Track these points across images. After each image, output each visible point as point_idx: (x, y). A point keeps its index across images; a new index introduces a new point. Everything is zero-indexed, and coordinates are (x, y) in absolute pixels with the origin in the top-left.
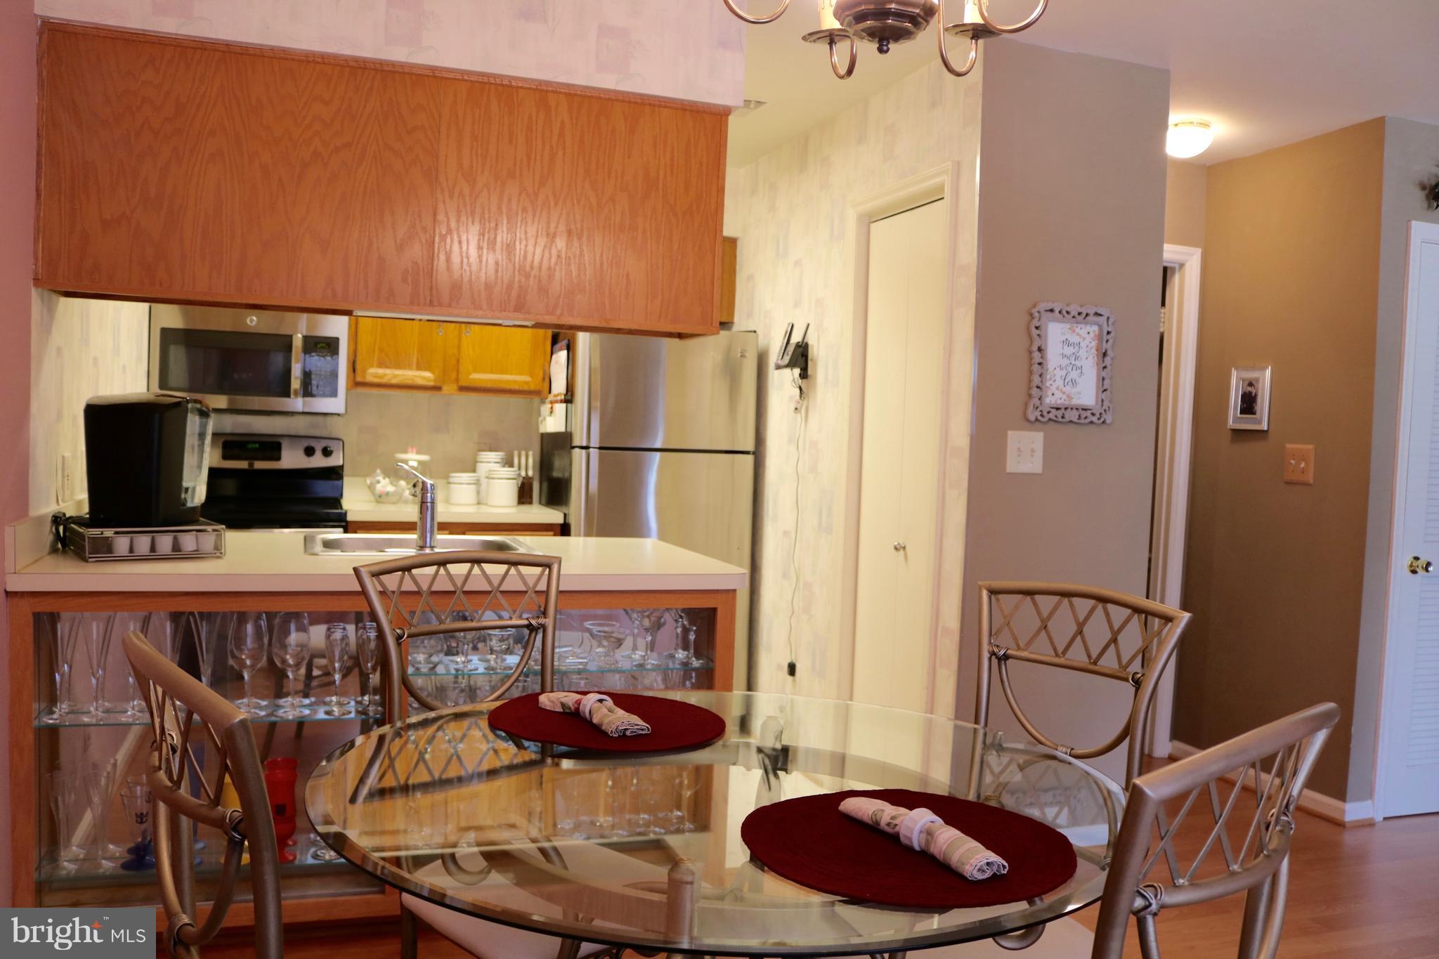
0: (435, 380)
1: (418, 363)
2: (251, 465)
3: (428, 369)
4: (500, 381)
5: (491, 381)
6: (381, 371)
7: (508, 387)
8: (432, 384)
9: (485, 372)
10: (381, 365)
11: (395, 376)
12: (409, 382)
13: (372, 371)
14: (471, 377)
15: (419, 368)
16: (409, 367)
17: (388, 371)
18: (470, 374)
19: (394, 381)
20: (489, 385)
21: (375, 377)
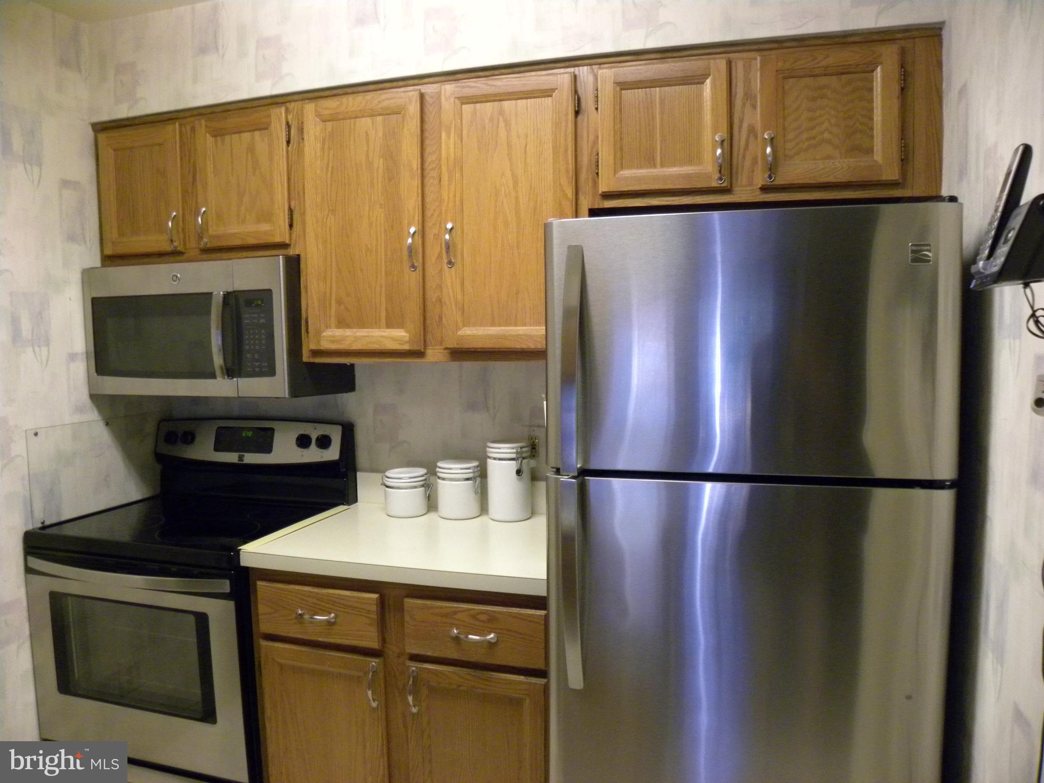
0: (409, 342)
1: (388, 318)
2: (241, 458)
3: (400, 325)
4: (504, 337)
5: (490, 337)
6: (338, 333)
7: (518, 346)
8: (406, 347)
9: (482, 324)
10: (342, 323)
11: (357, 339)
12: (376, 347)
13: (328, 333)
14: (460, 333)
15: (389, 326)
16: (375, 324)
17: (348, 332)
18: (458, 329)
19: (356, 346)
20: (488, 345)
21: (333, 342)
